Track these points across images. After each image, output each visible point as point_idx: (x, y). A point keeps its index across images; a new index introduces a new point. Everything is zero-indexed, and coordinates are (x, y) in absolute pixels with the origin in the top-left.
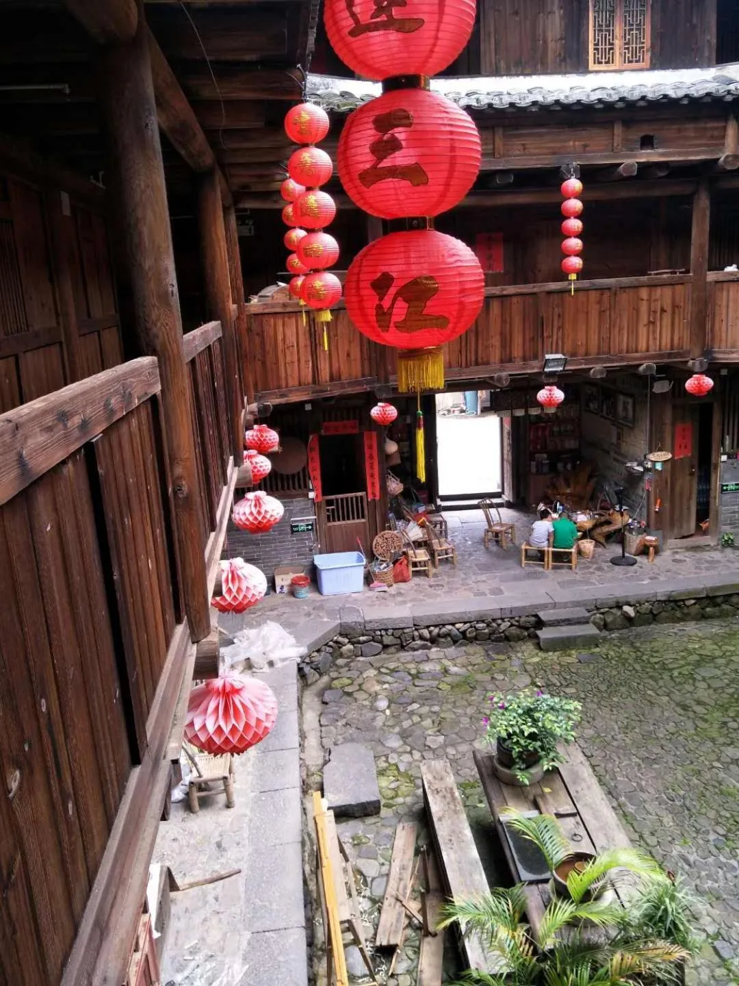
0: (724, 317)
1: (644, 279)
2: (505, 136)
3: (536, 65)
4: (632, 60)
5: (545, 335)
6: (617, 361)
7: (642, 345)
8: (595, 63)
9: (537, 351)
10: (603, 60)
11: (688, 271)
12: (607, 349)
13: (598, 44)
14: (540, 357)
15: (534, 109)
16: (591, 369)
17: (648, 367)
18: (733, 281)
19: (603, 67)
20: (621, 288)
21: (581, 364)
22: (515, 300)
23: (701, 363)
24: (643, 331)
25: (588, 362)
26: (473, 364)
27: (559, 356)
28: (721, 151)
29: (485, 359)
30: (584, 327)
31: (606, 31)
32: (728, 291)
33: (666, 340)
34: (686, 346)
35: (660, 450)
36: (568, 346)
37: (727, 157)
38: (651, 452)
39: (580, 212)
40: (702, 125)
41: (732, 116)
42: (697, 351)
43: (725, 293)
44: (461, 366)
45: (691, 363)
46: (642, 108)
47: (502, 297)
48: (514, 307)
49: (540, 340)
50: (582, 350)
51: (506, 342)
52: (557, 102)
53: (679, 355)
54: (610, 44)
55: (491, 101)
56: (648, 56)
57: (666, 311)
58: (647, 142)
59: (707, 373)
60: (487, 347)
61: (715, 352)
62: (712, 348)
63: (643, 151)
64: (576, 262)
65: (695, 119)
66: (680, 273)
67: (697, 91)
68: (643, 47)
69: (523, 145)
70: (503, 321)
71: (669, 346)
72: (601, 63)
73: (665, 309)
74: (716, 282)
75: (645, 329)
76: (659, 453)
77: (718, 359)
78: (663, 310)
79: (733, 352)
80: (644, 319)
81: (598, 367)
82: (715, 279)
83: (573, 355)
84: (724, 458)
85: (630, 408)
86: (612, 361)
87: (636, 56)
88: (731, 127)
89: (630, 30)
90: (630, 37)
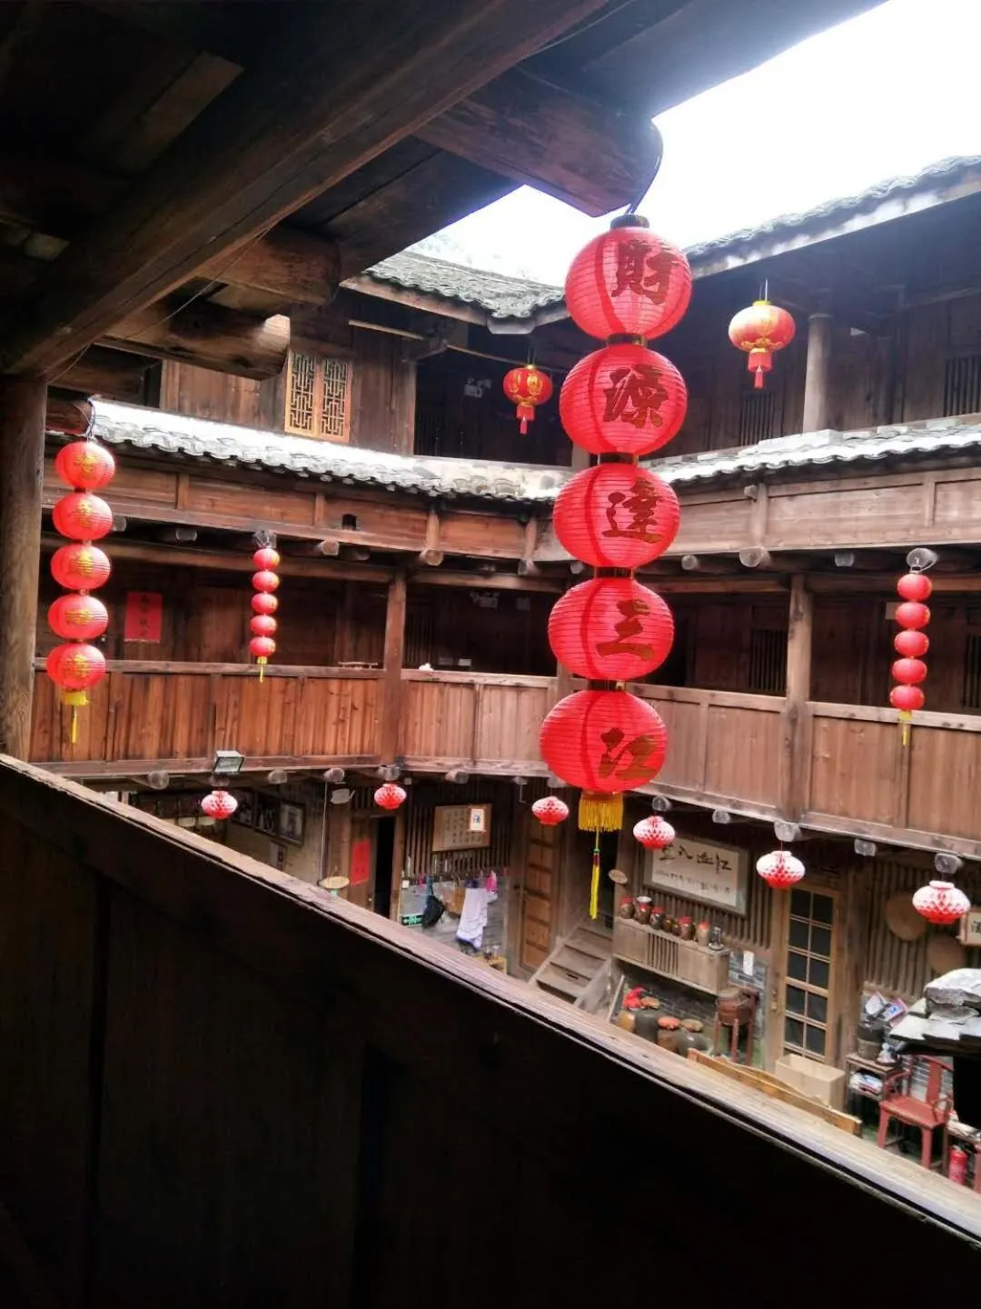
1: (335, 669)
2: (191, 487)
3: (225, 414)
4: (329, 429)
5: (217, 727)
6: (300, 764)
7: (330, 747)
8: (291, 425)
9: (206, 746)
10: (300, 424)
11: (381, 666)
12: (289, 750)
13: (295, 406)
14: (209, 755)
15: (231, 464)
16: (270, 771)
17: (336, 773)
18: (429, 681)
19: (299, 431)
20: (310, 678)
21: (258, 765)
22: (182, 679)
23: (393, 772)
24: (331, 730)
25: (267, 762)
26: (121, 755)
27: (234, 754)
28: (423, 545)
29: (138, 753)
30: (264, 720)
31: (304, 394)
32: (423, 691)
33: (356, 742)
34: (378, 751)
35: (336, 874)
36: (244, 742)
37: (429, 552)
38: (325, 876)
39: (276, 587)
40: (405, 515)
41: (433, 511)
42: (388, 757)
43: (419, 695)
44: (105, 759)
45: (381, 770)
46: (349, 486)
47: (165, 675)
48: (181, 688)
49: (210, 734)
50: (260, 749)
51: (167, 731)
52: (259, 462)
53: (370, 760)
54: (308, 409)
55: (182, 446)
56: (347, 431)
57: (356, 709)
58: (350, 521)
59: (400, 782)
60: (140, 737)
61: (409, 759)
62: (405, 753)
63: (345, 531)
64: (268, 644)
65: (397, 507)
66: (373, 667)
67: (403, 480)
68: (342, 421)
69: (212, 500)
70: (165, 705)
71: (358, 750)
72: (298, 426)
73: (356, 706)
74: (412, 681)
75: (334, 728)
76: (336, 878)
77: (408, 766)
78: (354, 708)
79: (427, 760)
80: (333, 716)
81: (278, 770)
82: (410, 678)
83: (250, 753)
84: (406, 884)
85: (299, 821)
86: (294, 763)
87: (334, 428)
88: (433, 522)
89: (329, 400)
90: (329, 407)
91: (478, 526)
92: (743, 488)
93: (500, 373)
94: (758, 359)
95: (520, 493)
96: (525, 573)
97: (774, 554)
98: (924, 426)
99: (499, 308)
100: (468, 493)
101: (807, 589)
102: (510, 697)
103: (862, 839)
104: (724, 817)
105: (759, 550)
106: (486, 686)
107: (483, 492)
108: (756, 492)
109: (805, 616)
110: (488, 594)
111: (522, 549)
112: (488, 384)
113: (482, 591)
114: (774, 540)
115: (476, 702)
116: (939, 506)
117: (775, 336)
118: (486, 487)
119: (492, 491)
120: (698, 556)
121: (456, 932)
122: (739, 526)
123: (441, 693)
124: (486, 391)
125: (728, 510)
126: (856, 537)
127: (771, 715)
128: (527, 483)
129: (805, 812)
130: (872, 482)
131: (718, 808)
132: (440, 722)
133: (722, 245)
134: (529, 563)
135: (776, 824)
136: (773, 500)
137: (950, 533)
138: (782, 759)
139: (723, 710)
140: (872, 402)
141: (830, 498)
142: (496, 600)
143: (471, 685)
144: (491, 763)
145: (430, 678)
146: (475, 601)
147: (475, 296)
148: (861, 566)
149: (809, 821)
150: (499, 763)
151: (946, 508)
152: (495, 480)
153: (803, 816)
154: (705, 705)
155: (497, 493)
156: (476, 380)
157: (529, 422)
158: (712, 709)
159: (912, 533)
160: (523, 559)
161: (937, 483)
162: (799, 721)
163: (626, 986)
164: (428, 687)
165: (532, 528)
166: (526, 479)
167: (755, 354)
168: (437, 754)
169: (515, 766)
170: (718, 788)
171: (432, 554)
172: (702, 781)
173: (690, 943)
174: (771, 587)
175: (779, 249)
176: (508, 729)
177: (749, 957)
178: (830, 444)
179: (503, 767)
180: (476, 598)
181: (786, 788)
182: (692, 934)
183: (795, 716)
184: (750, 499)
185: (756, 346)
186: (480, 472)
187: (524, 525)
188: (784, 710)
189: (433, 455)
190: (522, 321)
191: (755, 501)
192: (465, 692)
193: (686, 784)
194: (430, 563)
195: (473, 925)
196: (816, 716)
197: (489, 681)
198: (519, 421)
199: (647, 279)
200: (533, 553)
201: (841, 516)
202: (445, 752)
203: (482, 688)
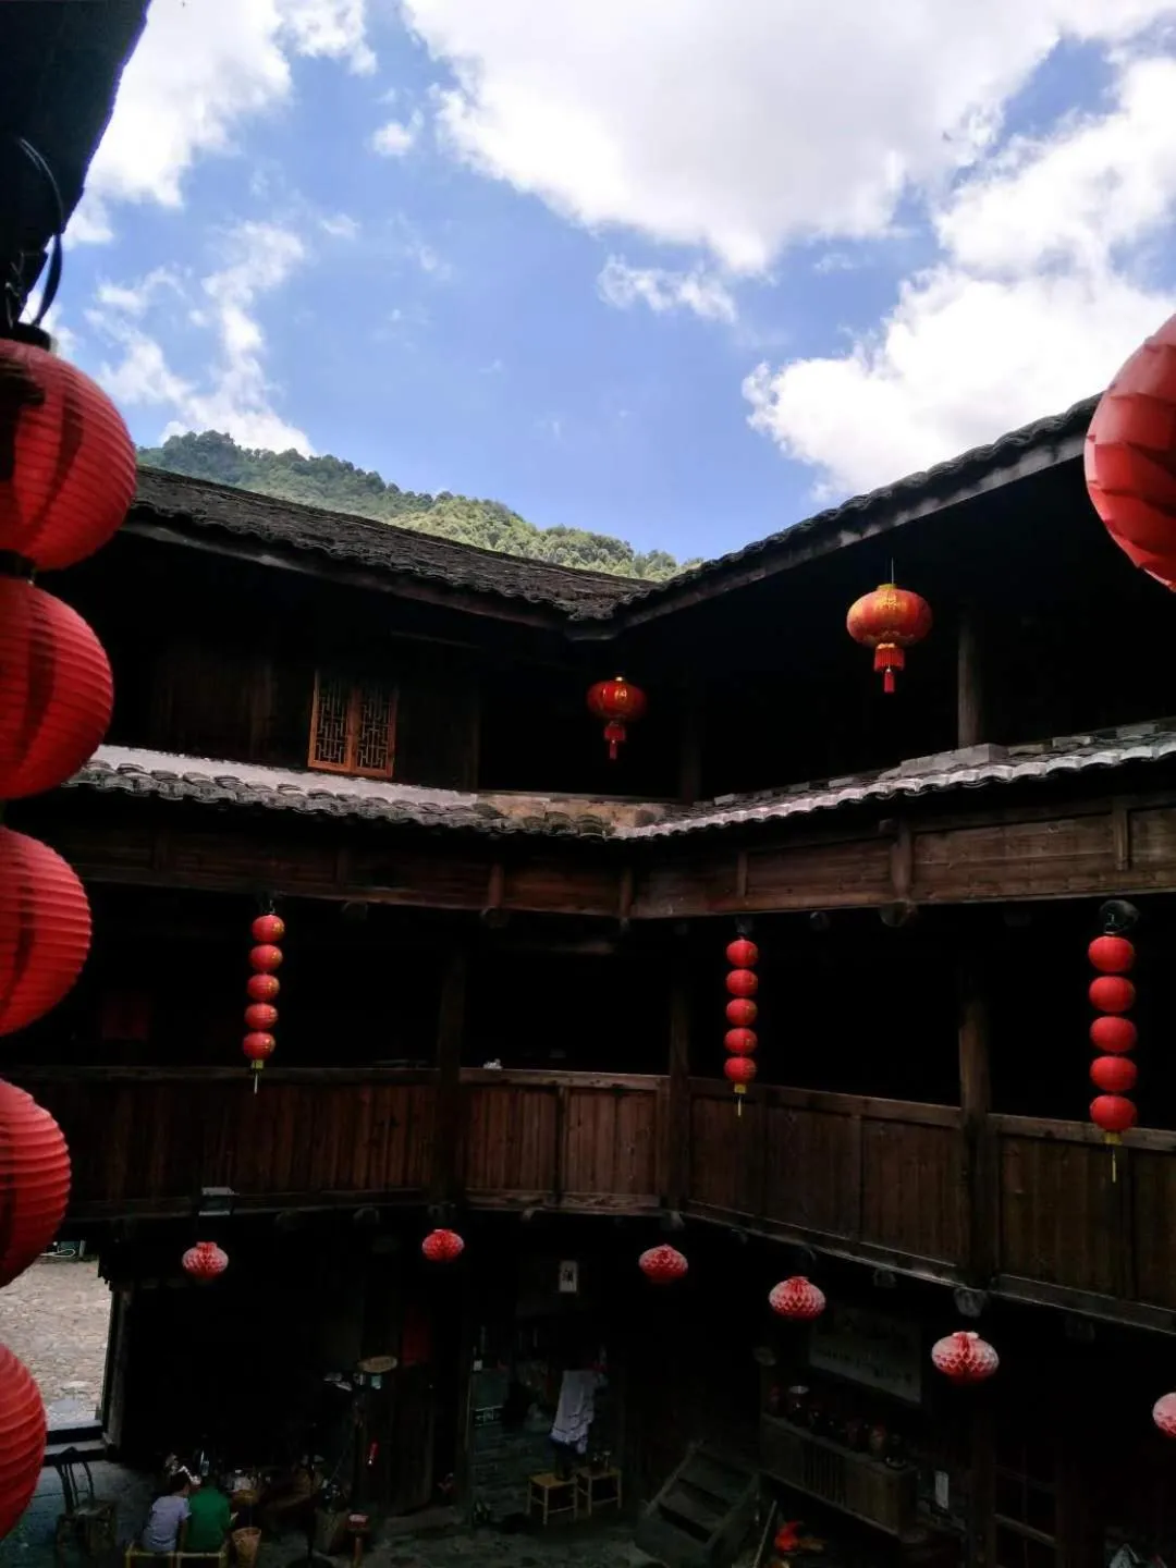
1: (367, 1071)
2: (171, 840)
4: (367, 762)
5: (205, 1153)
6: (320, 1203)
8: (316, 758)
9: (190, 1182)
10: (329, 757)
11: (432, 1064)
12: (303, 1183)
13: (323, 735)
14: (193, 1192)
15: (221, 809)
16: (276, 1214)
17: (368, 1215)
18: (495, 1085)
19: (328, 766)
20: (333, 1083)
21: (261, 1206)
22: (160, 1091)
23: (447, 1209)
24: (362, 1154)
25: (272, 1202)
27: (225, 1191)
28: (483, 902)
30: (269, 1144)
31: (335, 721)
32: (489, 1099)
33: (396, 1170)
34: (426, 1182)
35: (381, 1352)
36: (243, 1175)
37: (491, 911)
38: (365, 1356)
39: (277, 965)
40: (459, 865)
42: (440, 1191)
43: (483, 1104)
45: (431, 1208)
46: (379, 832)
47: (140, 1085)
48: (158, 1104)
49: (196, 1161)
50: (264, 1184)
52: (257, 805)
53: (414, 1195)
54: (340, 738)
55: (157, 788)
56: (390, 763)
57: (397, 1125)
58: (383, 876)
59: (455, 1226)
61: (469, 1193)
62: (464, 1186)
63: (378, 888)
64: (265, 1041)
66: (421, 1066)
68: (384, 751)
69: (200, 856)
71: (400, 1181)
72: (326, 760)
73: (397, 1120)
74: (471, 1084)
75: (365, 1152)
76: (379, 1359)
77: (473, 1204)
79: (494, 1195)
80: (364, 1135)
81: (289, 1211)
82: (470, 1079)
84: (478, 1365)
86: (311, 1203)
87: (374, 761)
88: (497, 874)
89: (367, 727)
90: (368, 734)
91: (555, 876)
92: (876, 823)
94: (886, 657)
95: (609, 833)
96: (620, 935)
97: (923, 910)
98: (1113, 735)
99: (576, 610)
102: (606, 1103)
104: (888, 1279)
105: (902, 905)
106: (573, 1089)
107: (562, 833)
108: (895, 828)
111: (614, 905)
114: (924, 891)
115: (560, 1110)
116: (1135, 841)
117: (905, 627)
118: (565, 826)
119: (573, 831)
120: (829, 912)
121: (551, 1431)
122: (877, 870)
123: (513, 1101)
125: (865, 850)
126: (1028, 885)
127: (943, 1134)
128: (618, 820)
129: (995, 1274)
131: (880, 1266)
132: (511, 1139)
133: (832, 518)
134: (624, 922)
135: (956, 1290)
136: (919, 838)
137: (1154, 878)
139: (880, 1124)
141: (991, 834)
143: (552, 1089)
144: (582, 1199)
145: (500, 1080)
147: (544, 596)
149: (1001, 1287)
150: (592, 1197)
151: (1146, 844)
152: (580, 817)
153: (993, 1280)
154: (855, 1121)
155: (579, 833)
157: (619, 744)
158: (866, 1123)
159: (1103, 879)
160: (617, 917)
161: (1129, 812)
162: (980, 1141)
163: (780, 1517)
164: (494, 1093)
165: (626, 879)
166: (618, 815)
167: (880, 650)
168: (508, 1186)
169: (613, 1202)
171: (494, 914)
172: (856, 1225)
173: (862, 1457)
175: (902, 519)
177: (942, 1482)
178: (992, 762)
179: (597, 1204)
181: (967, 1238)
182: (863, 1445)
183: (973, 1135)
184: (888, 835)
185: (882, 641)
186: (559, 807)
188: (958, 1125)
190: (603, 624)
191: (895, 838)
192: (545, 1098)
193: (836, 1230)
194: (494, 925)
195: (574, 1422)
196: (1001, 1134)
197: (578, 1082)
198: (607, 744)
200: (629, 909)
201: (1007, 858)
202: (519, 1183)
203: (567, 1093)
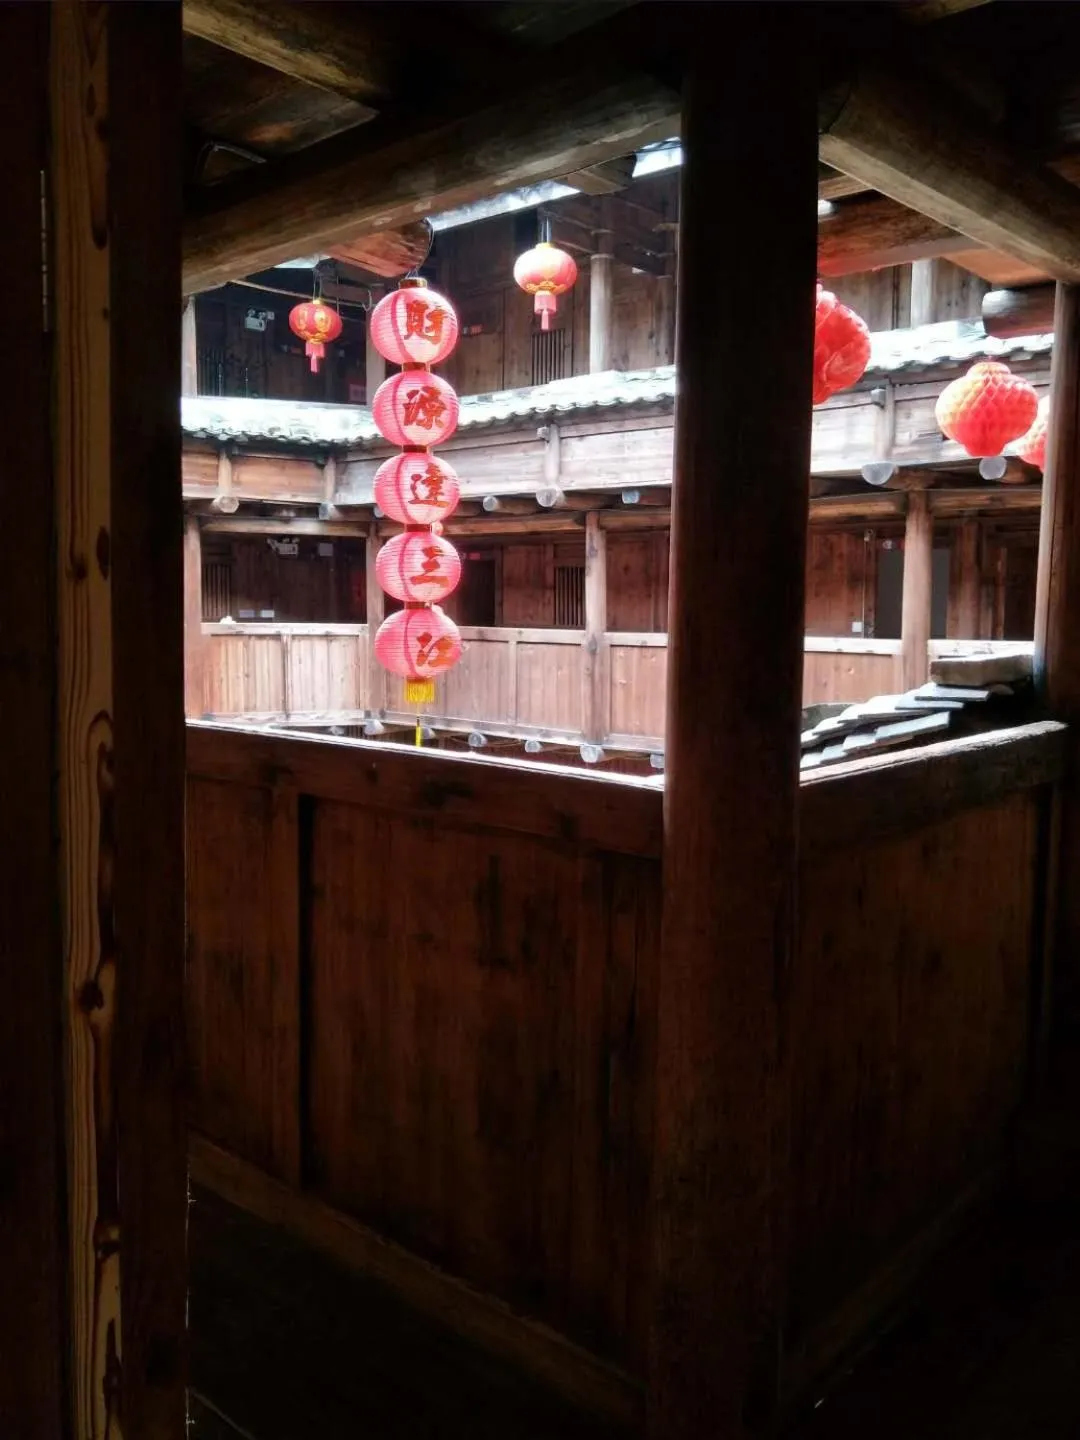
0: (223, 675)
18: (231, 635)
28: (216, 491)
32: (227, 645)
37: (222, 498)
41: (224, 456)
43: (223, 649)
61: (216, 716)
62: (212, 711)
74: (213, 635)
79: (236, 717)
82: (213, 632)
88: (225, 466)
91: (273, 470)
92: (536, 430)
93: (285, 307)
94: (544, 303)
95: (316, 435)
96: (327, 518)
97: (569, 494)
100: (261, 436)
101: (601, 527)
102: (320, 647)
103: (656, 754)
104: (536, 747)
105: (554, 490)
106: (294, 637)
107: (276, 434)
108: (548, 434)
109: (599, 552)
110: (288, 540)
111: (321, 492)
112: (271, 316)
113: (280, 538)
114: (569, 479)
115: (285, 653)
117: (557, 280)
118: (279, 429)
119: (286, 433)
120: (498, 497)
122: (535, 465)
123: (246, 646)
124: (269, 323)
125: (524, 451)
126: (640, 475)
127: (573, 648)
128: (322, 424)
129: (607, 735)
130: (652, 422)
131: (530, 738)
132: (247, 676)
134: (330, 506)
135: (582, 747)
136: (564, 441)
138: (584, 688)
139: (529, 646)
140: (654, 340)
142: (296, 546)
143: (277, 637)
144: (305, 715)
145: (233, 631)
146: (273, 548)
148: (645, 503)
149: (612, 742)
150: (312, 714)
152: (288, 421)
153: (605, 739)
154: (513, 643)
155: (291, 435)
156: (257, 312)
157: (319, 360)
158: (520, 645)
160: (323, 503)
162: (598, 651)
164: (230, 640)
165: (330, 470)
166: (320, 419)
167: (541, 296)
168: (247, 709)
169: (329, 716)
170: (528, 720)
171: (225, 501)
172: (513, 714)
174: (567, 525)
176: (320, 678)
178: (615, 385)
179: (318, 718)
180: (275, 545)
181: (589, 713)
183: (594, 648)
184: (543, 440)
185: (541, 289)
186: (270, 412)
187: (321, 467)
188: (584, 642)
189: (217, 394)
191: (548, 442)
192: (272, 643)
193: (499, 719)
194: (225, 510)
196: (612, 646)
197: (297, 631)
198: (309, 359)
199: (427, 328)
200: (334, 496)
201: (625, 455)
202: (255, 707)
203: (290, 639)
